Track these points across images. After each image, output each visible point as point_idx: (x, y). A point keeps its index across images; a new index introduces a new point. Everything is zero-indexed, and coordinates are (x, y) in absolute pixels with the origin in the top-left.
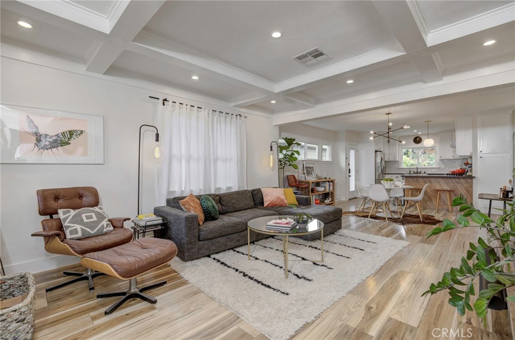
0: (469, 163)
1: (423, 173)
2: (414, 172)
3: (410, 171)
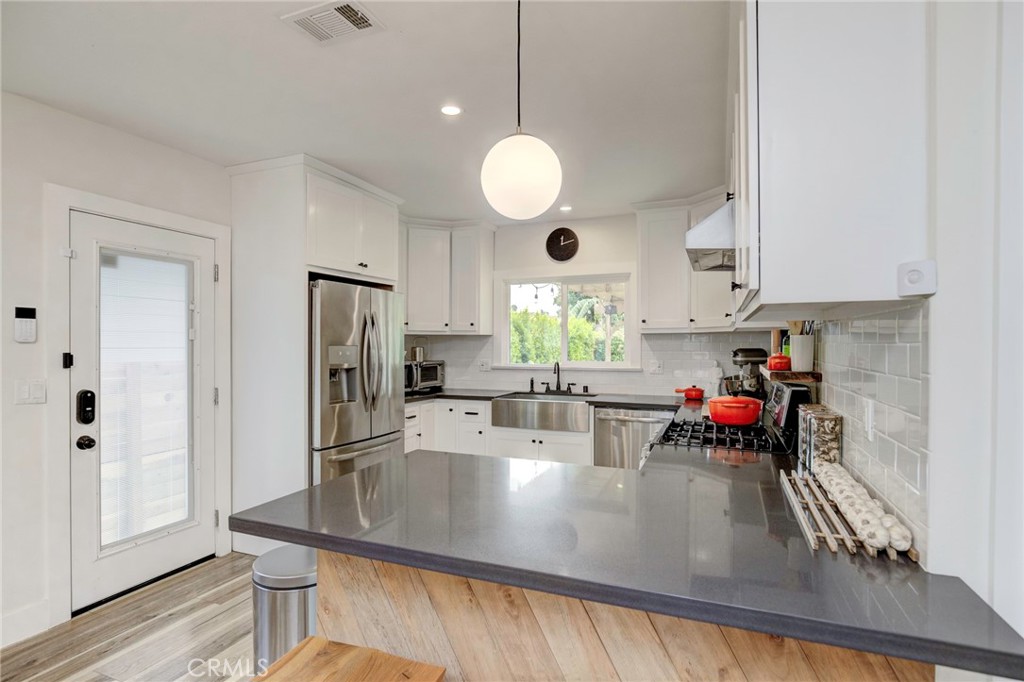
1: (581, 391)
2: (548, 388)
3: (532, 381)
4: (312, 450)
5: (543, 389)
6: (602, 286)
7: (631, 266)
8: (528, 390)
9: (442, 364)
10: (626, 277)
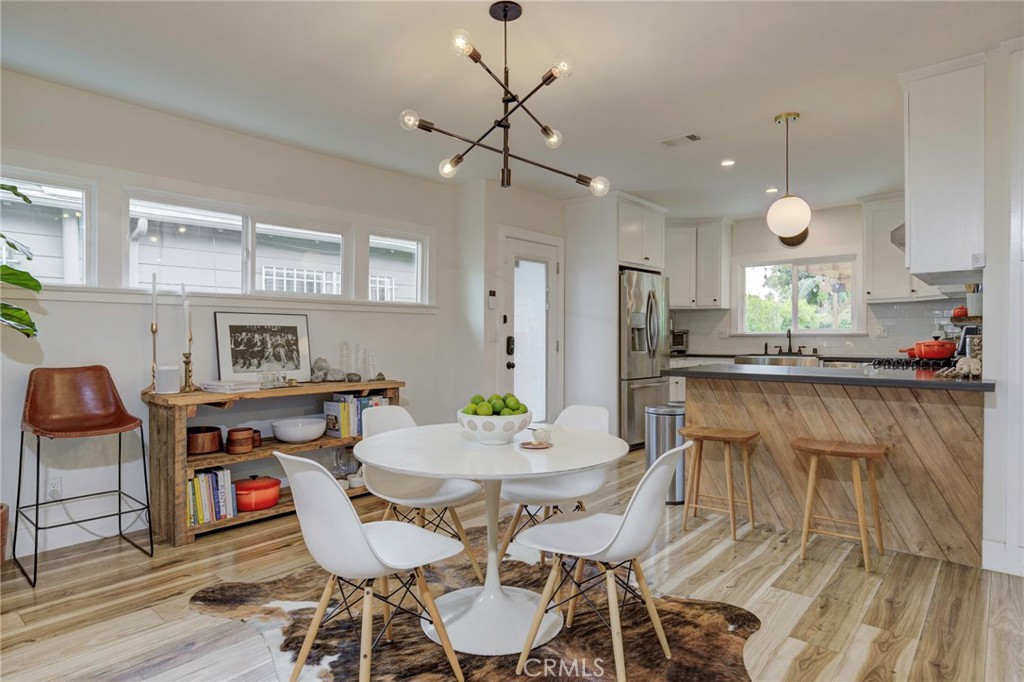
0: (971, 313)
1: (811, 353)
2: (780, 351)
3: (766, 345)
4: (620, 380)
5: (777, 351)
6: (830, 265)
7: (857, 248)
8: (763, 352)
9: (686, 333)
10: (853, 257)
